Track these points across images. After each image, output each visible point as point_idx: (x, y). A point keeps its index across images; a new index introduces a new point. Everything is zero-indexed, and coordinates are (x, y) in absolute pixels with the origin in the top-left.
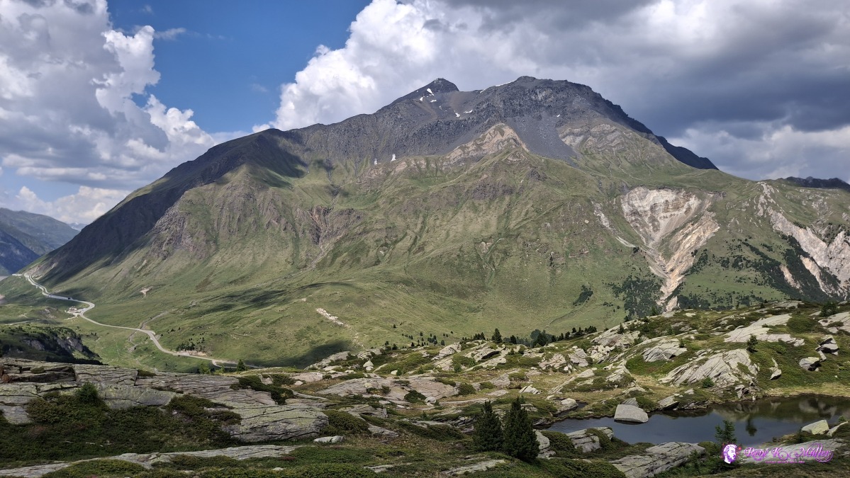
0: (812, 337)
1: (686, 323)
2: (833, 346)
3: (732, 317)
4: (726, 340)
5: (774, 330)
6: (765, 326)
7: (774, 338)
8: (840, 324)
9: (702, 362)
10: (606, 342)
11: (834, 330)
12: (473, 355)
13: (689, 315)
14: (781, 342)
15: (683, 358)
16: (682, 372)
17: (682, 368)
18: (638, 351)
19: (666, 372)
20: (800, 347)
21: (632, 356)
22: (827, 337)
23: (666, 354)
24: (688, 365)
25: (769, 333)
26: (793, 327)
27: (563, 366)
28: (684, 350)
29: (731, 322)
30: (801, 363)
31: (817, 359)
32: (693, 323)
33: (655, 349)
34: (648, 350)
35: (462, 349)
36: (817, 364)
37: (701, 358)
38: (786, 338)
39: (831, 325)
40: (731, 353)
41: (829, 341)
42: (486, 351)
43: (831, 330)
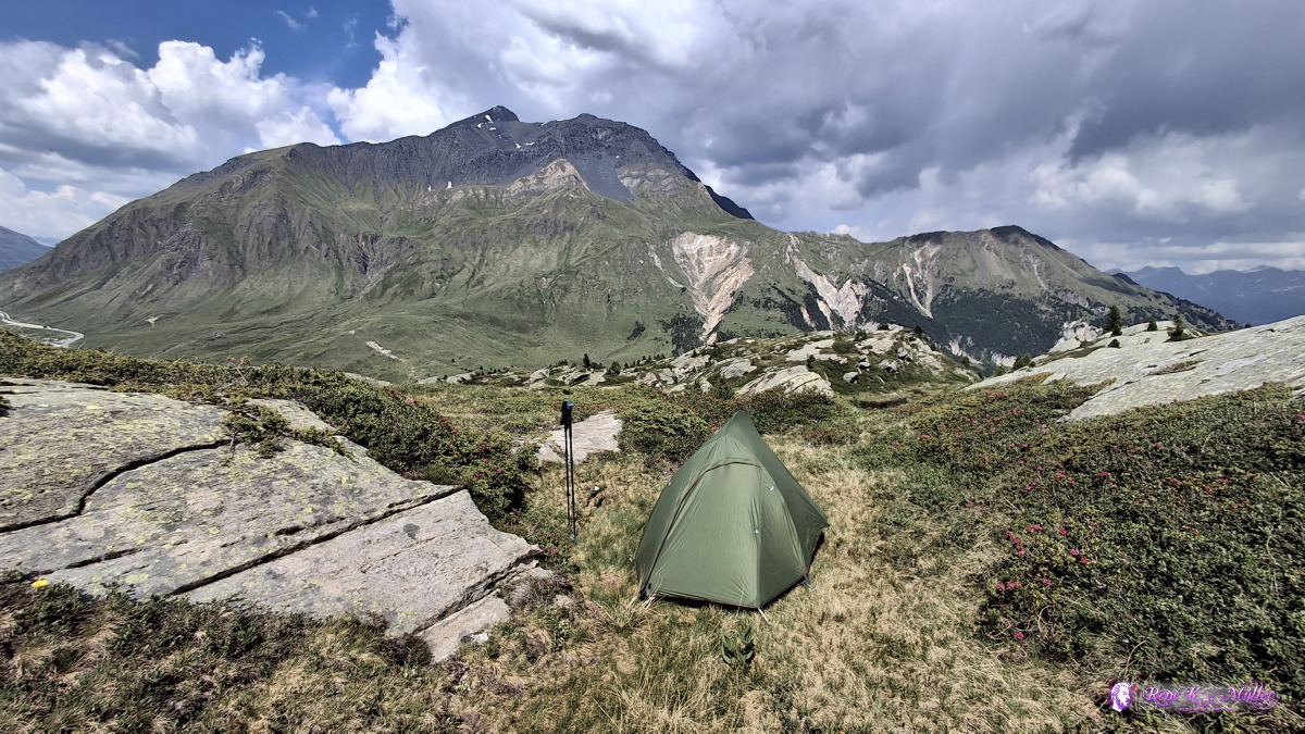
0: (852, 356)
1: (747, 348)
2: (866, 364)
3: (783, 343)
4: (788, 359)
5: (824, 351)
6: (817, 348)
7: (825, 357)
8: (870, 347)
9: (771, 377)
10: (682, 365)
11: (866, 352)
12: (564, 378)
13: (748, 341)
14: (830, 360)
15: (754, 375)
16: (755, 385)
17: (755, 381)
18: (716, 370)
19: (741, 386)
20: (844, 365)
21: (711, 374)
22: (862, 357)
23: (740, 371)
24: (759, 379)
25: (821, 353)
26: (837, 349)
27: (654, 384)
28: (755, 368)
29: (783, 347)
30: (845, 377)
31: (856, 374)
32: (753, 348)
33: (731, 368)
34: (724, 369)
35: (551, 374)
36: (856, 378)
37: (769, 374)
38: (834, 357)
39: (863, 348)
40: (794, 368)
41: (864, 360)
42: (576, 375)
43: (864, 351)
